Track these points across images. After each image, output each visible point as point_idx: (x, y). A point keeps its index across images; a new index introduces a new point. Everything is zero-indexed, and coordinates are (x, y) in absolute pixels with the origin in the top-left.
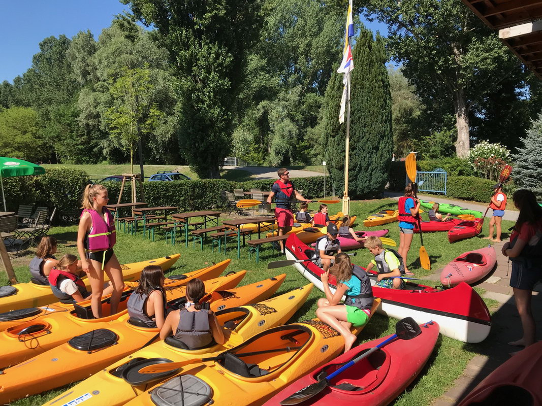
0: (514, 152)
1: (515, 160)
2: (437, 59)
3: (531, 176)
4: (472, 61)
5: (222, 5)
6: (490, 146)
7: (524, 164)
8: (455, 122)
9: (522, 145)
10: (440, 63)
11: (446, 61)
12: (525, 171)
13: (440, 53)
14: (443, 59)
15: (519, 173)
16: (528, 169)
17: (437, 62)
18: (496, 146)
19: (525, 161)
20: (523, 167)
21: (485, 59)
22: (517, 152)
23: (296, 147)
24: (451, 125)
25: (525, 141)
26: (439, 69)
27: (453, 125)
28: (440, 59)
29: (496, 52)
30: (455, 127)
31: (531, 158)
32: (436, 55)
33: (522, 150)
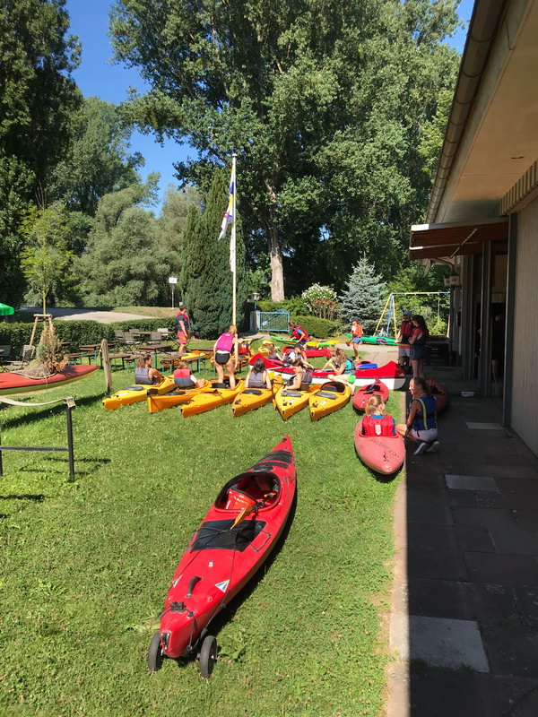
0: (340, 294)
1: (341, 301)
2: (253, 195)
3: (355, 315)
4: (288, 202)
5: (26, 112)
6: (322, 288)
7: (349, 304)
8: (269, 261)
9: (347, 289)
10: (256, 199)
11: (262, 198)
12: (350, 311)
13: (257, 189)
14: (258, 195)
15: (345, 312)
16: (352, 309)
17: (253, 198)
18: (326, 288)
19: (350, 302)
20: (348, 307)
21: (300, 200)
22: (343, 295)
23: (61, 283)
24: (265, 264)
25: (350, 285)
26: (255, 206)
27: (267, 264)
28: (256, 195)
29: (309, 195)
30: (269, 267)
31: (355, 299)
32: (252, 191)
33: (346, 292)
